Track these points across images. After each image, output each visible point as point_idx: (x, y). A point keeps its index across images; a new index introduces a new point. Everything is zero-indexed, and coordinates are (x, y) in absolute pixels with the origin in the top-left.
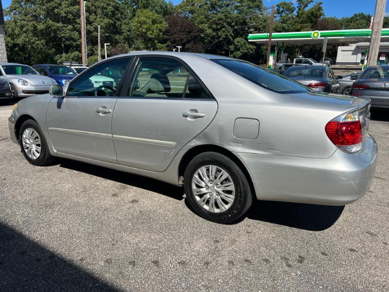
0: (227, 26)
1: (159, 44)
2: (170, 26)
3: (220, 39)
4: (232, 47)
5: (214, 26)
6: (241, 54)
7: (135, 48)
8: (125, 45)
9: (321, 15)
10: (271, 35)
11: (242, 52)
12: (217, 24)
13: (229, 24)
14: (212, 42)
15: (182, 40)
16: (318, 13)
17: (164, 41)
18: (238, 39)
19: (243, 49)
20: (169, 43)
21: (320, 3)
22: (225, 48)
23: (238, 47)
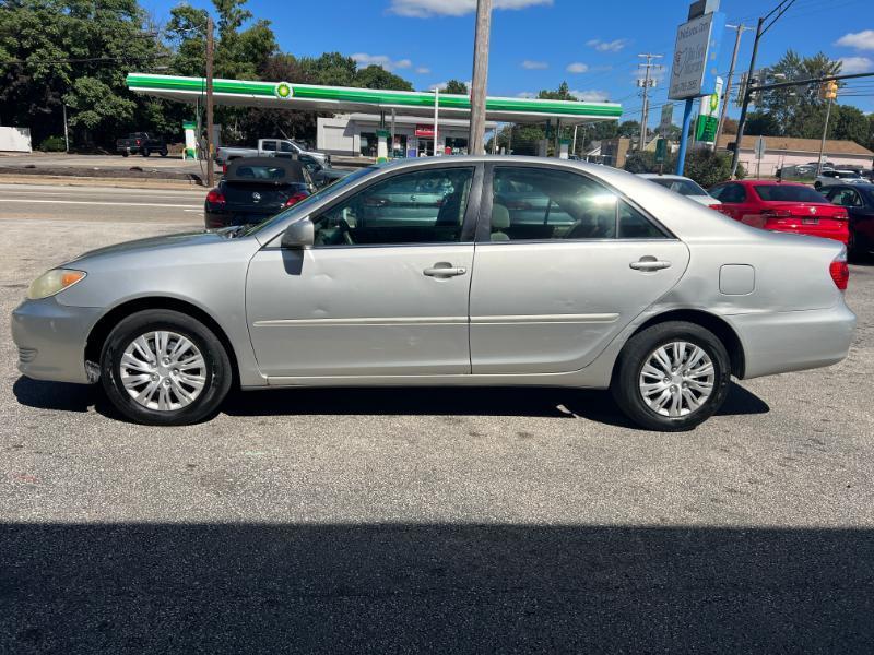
0: (51, 45)
4: (70, 100)
5: (12, 41)
6: (98, 118)
9: (272, 47)
10: (210, 81)
11: (99, 114)
12: (20, 37)
13: (56, 40)
16: (267, 44)
18: (82, 82)
19: (102, 107)
21: (267, 23)
22: (51, 98)
23: (88, 100)
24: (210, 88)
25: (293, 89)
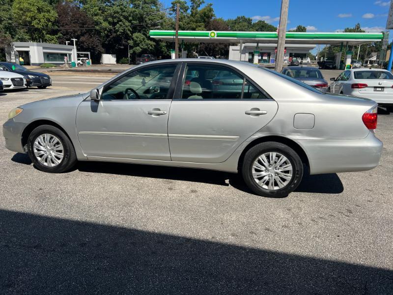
0: (124, 20)
1: (49, 36)
2: (59, 16)
3: (118, 33)
4: (131, 42)
5: (110, 19)
6: (141, 50)
7: (18, 39)
8: (6, 35)
9: (212, 16)
10: (177, 32)
11: (141, 48)
12: (113, 17)
13: (126, 18)
14: (110, 36)
15: (75, 32)
16: (210, 14)
17: (54, 32)
18: (135, 35)
19: (142, 45)
20: (60, 34)
21: (211, 5)
22: (124, 42)
23: (137, 42)
24: (177, 35)
25: (217, 34)
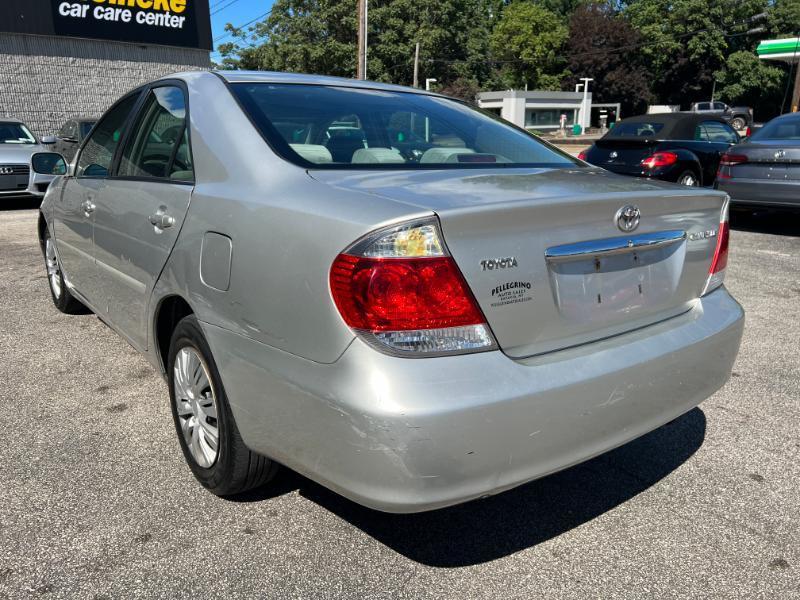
0: (712, 26)
1: (546, 76)
2: (572, 35)
3: (692, 57)
5: (679, 28)
6: (742, 90)
7: (490, 86)
8: (470, 81)
11: (744, 86)
12: (687, 23)
13: (718, 20)
14: (672, 64)
15: (597, 63)
17: (555, 69)
18: (734, 57)
19: (748, 79)
20: (567, 72)
22: (703, 76)
23: (735, 74)
